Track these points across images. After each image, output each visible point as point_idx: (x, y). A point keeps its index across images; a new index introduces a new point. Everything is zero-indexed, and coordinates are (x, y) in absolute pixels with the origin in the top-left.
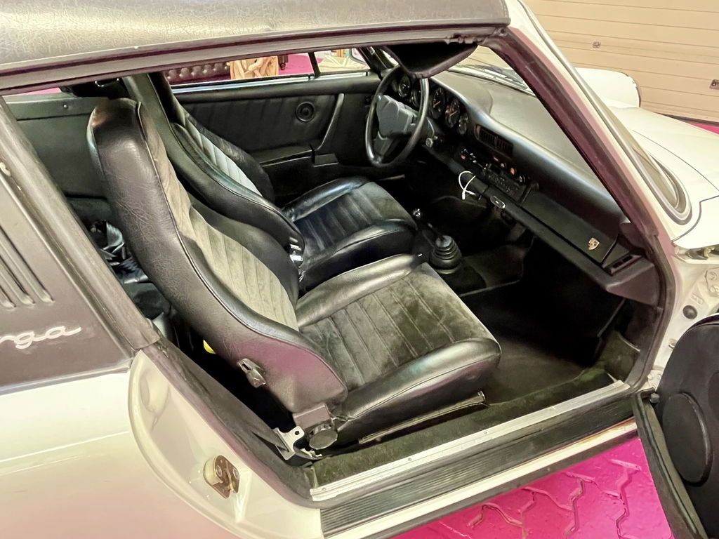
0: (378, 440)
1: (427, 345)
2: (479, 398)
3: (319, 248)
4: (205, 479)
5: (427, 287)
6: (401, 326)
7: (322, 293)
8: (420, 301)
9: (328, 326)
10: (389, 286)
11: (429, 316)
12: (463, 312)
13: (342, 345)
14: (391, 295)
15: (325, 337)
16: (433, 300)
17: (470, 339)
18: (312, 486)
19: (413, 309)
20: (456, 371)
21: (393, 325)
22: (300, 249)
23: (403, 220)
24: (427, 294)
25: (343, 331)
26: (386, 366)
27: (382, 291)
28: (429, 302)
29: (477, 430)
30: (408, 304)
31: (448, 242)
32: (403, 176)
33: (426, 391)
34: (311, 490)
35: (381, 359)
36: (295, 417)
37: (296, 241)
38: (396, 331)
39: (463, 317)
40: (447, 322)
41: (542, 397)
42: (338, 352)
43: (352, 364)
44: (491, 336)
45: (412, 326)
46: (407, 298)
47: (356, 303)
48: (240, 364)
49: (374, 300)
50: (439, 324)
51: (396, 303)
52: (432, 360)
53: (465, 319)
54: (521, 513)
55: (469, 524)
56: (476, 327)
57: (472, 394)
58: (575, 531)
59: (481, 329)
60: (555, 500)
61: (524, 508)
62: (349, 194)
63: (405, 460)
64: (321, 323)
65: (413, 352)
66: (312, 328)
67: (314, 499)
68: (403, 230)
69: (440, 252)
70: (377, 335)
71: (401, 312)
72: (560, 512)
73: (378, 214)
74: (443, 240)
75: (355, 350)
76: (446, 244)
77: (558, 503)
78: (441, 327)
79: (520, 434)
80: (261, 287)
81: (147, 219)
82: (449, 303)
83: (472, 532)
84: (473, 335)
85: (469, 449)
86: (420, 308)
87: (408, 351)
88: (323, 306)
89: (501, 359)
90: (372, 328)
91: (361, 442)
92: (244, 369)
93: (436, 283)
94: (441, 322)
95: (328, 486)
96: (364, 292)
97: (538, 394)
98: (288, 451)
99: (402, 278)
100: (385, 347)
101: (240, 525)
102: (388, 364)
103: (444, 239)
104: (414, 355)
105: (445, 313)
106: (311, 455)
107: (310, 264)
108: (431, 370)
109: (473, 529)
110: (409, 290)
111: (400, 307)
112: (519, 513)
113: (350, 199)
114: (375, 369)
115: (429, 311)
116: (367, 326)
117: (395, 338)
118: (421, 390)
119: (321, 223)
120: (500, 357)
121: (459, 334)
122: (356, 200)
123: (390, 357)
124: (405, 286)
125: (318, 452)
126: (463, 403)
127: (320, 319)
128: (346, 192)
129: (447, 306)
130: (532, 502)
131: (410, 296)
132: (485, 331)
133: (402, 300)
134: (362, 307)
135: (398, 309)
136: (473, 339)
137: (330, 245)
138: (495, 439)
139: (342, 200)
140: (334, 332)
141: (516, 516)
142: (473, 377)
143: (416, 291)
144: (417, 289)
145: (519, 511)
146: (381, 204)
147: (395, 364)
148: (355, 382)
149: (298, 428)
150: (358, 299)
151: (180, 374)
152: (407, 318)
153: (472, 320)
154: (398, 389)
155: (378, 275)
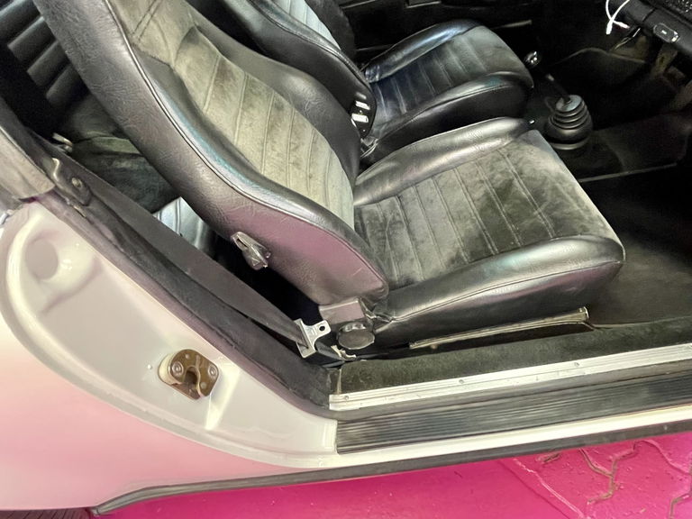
0: (434, 347)
1: (513, 240)
2: (582, 315)
3: (400, 111)
4: (159, 377)
5: (529, 162)
6: (482, 211)
7: (392, 164)
8: (516, 182)
9: (393, 207)
10: (478, 160)
11: (524, 202)
12: (577, 199)
13: (405, 230)
14: (478, 172)
15: (385, 220)
16: (534, 179)
17: (579, 236)
18: (333, 391)
19: (504, 191)
20: (549, 277)
21: (473, 209)
22: (368, 108)
23: (513, 73)
24: (527, 171)
25: (409, 213)
26: (452, 261)
27: (467, 165)
28: (529, 182)
29: (564, 359)
30: (498, 185)
31: (575, 102)
32: (529, 22)
33: (500, 299)
34: (331, 396)
35: (448, 252)
36: (321, 309)
37: (364, 97)
38: (474, 218)
39: (575, 205)
40: (548, 212)
41: (677, 327)
42: (398, 238)
43: (412, 254)
44: (612, 235)
45: (497, 211)
46: (499, 176)
47: (430, 180)
48: (235, 239)
49: (452, 177)
50: (536, 213)
51: (482, 182)
52: (515, 260)
53: (578, 208)
54: (613, 461)
55: (539, 459)
56: (592, 220)
57: (571, 309)
58: (687, 499)
59: (600, 224)
60: (665, 455)
61: (617, 455)
62: (448, 42)
63: (455, 381)
64: (385, 203)
65: (492, 247)
66: (374, 207)
67: (331, 407)
68: (511, 87)
69: (561, 118)
70: (448, 222)
71: (486, 194)
72: (672, 472)
73: (481, 66)
74: (567, 101)
75: (419, 238)
76: (572, 107)
77: (669, 460)
78: (540, 217)
79: (629, 375)
80: (293, 146)
81: (78, 19)
82: (558, 184)
83: (541, 468)
84: (585, 230)
85: (547, 382)
86: (514, 190)
87: (485, 245)
88: (390, 181)
89: (623, 267)
90: (445, 212)
91: (413, 346)
92: (238, 245)
93: (544, 158)
94: (540, 210)
95: (352, 395)
96: (443, 165)
97: (670, 323)
98: (307, 348)
99: (497, 149)
100: (455, 237)
101: (211, 433)
102: (456, 260)
103: (569, 99)
104: (492, 252)
105: (549, 198)
106: (340, 355)
107: (385, 131)
108: (510, 272)
109: (543, 466)
110: (503, 164)
111: (487, 187)
112: (610, 461)
113: (448, 48)
114: (438, 262)
115: (525, 194)
116: (438, 208)
117: (471, 227)
118: (492, 297)
119: (409, 82)
120: (621, 266)
121: (563, 228)
122: (455, 51)
123: (461, 251)
124: (499, 160)
125: (349, 352)
126: (555, 319)
127: (384, 197)
128: (446, 39)
129: (555, 189)
130: (632, 450)
131: (502, 173)
132: (604, 227)
133: (491, 178)
134: (437, 184)
135: (482, 189)
136: (583, 237)
137: (413, 107)
138: (589, 375)
139: (439, 51)
140: (398, 214)
141: (606, 463)
142: (574, 288)
143: (512, 167)
144: (515, 164)
145: (611, 457)
146: (488, 53)
147: (466, 260)
148: (412, 276)
149: (324, 323)
150: (433, 174)
151: (110, 241)
152: (493, 202)
153: (588, 210)
154: (460, 292)
155: (465, 145)
